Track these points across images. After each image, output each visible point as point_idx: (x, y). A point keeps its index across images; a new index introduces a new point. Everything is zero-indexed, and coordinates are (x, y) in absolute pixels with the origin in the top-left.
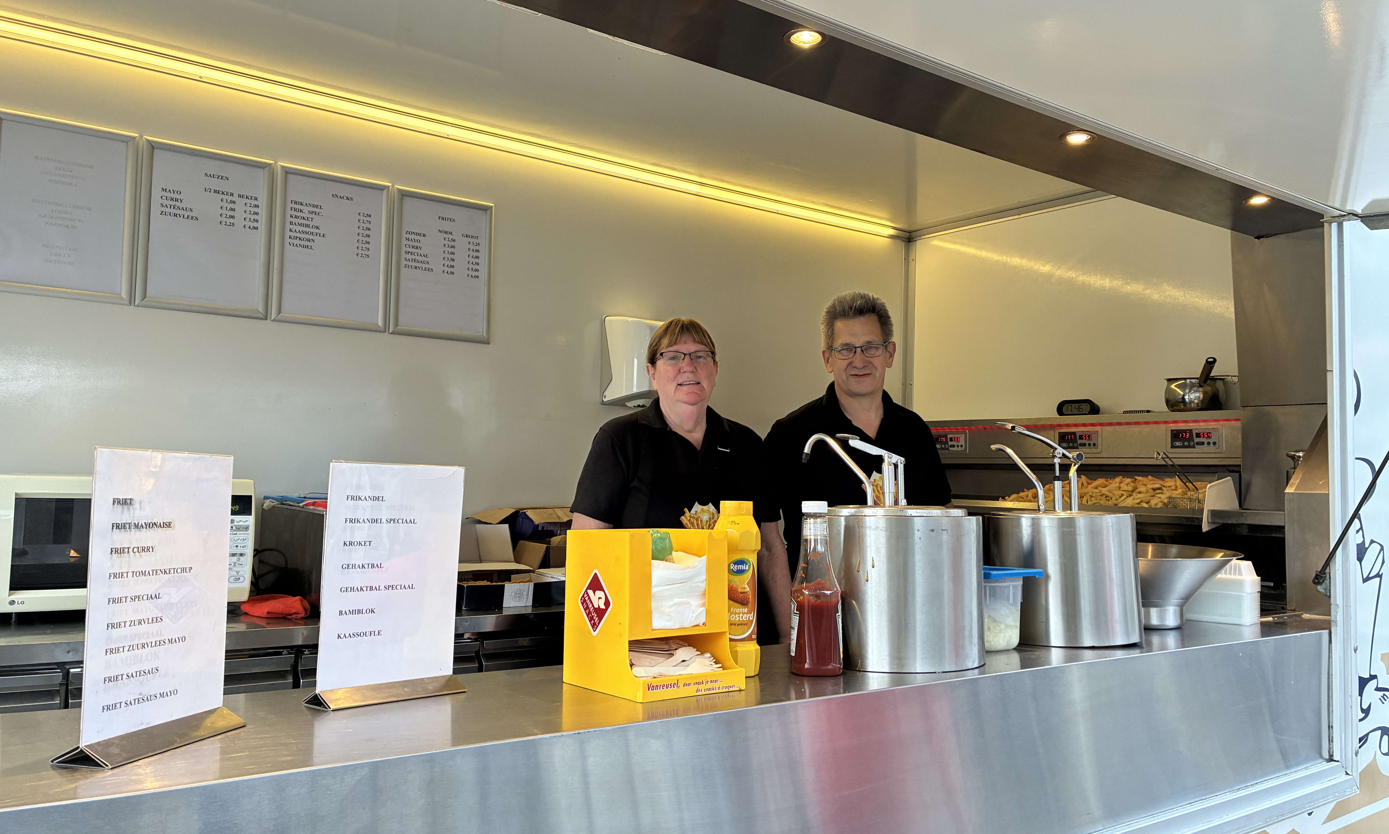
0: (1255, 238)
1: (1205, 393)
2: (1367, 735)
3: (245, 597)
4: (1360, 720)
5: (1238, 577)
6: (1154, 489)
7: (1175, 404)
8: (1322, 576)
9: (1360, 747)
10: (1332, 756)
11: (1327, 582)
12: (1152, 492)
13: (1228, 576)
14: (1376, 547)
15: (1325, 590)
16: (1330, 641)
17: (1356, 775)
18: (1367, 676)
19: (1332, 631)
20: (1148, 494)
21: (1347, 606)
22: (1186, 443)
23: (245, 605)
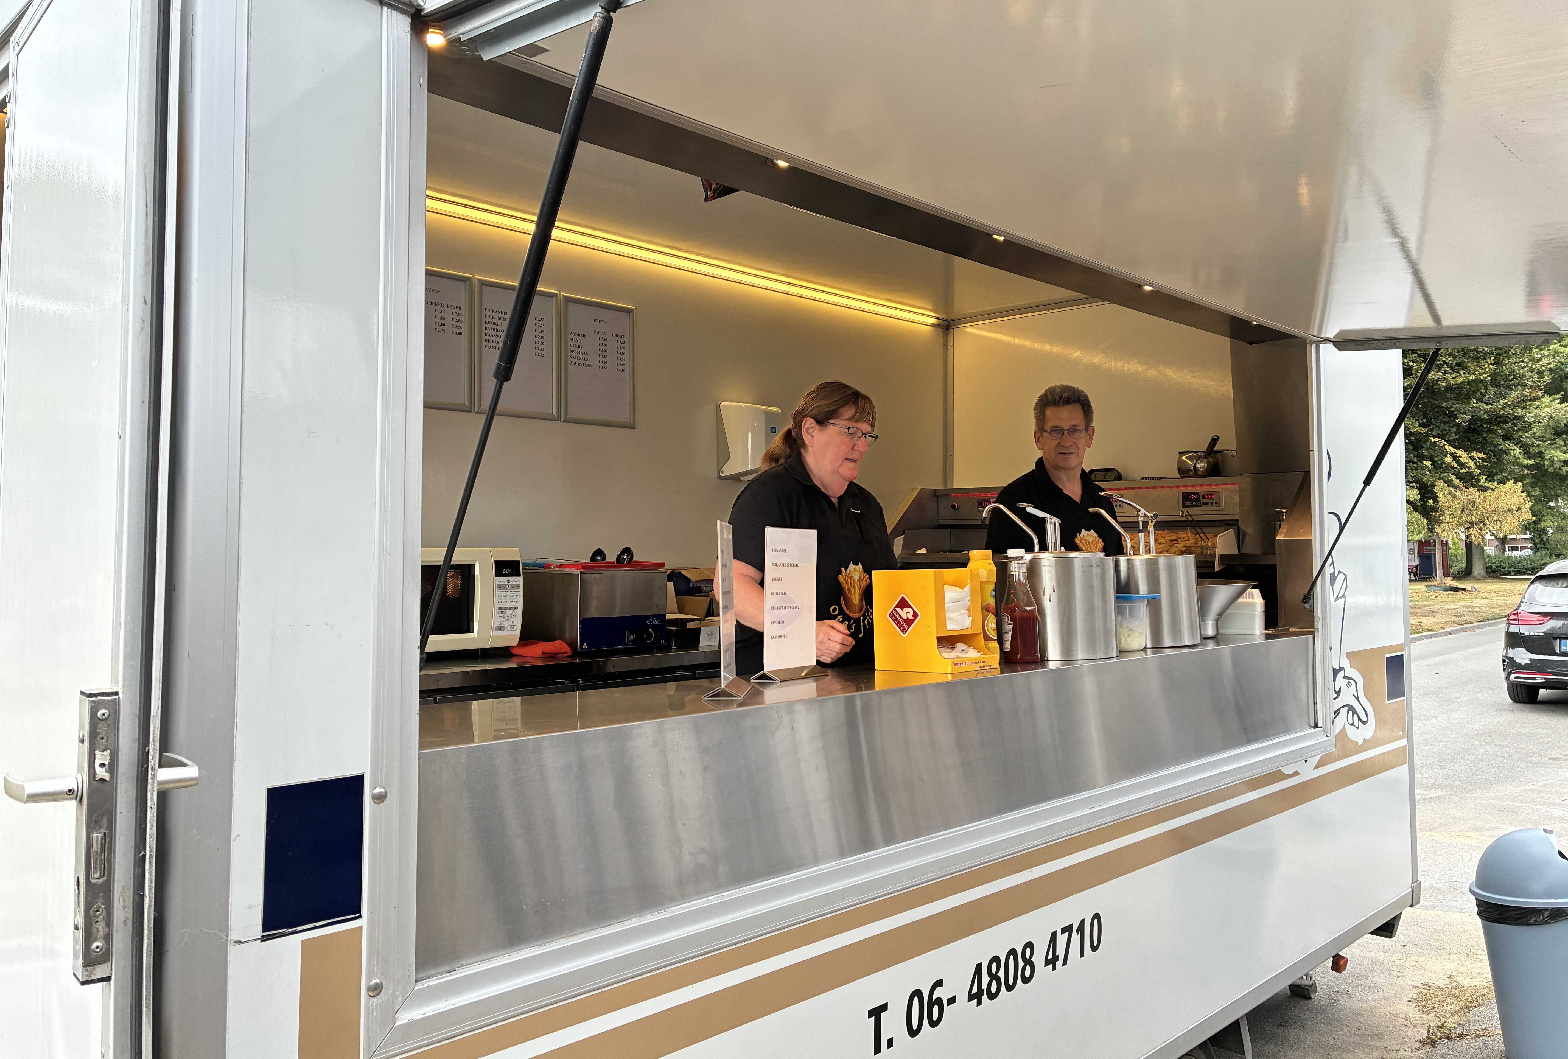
0: (1248, 344)
1: (1208, 463)
2: (1339, 709)
3: (515, 642)
4: (1335, 699)
5: (1251, 600)
6: (1171, 541)
7: (1184, 472)
8: (1308, 598)
9: (1335, 718)
10: (1317, 724)
11: (1312, 601)
12: (1169, 543)
13: (1245, 600)
14: (1341, 576)
15: (1310, 607)
16: (1314, 643)
17: (1333, 738)
18: (1338, 668)
19: (1316, 635)
20: (1167, 545)
21: (1325, 617)
22: (1194, 503)
23: (516, 648)
